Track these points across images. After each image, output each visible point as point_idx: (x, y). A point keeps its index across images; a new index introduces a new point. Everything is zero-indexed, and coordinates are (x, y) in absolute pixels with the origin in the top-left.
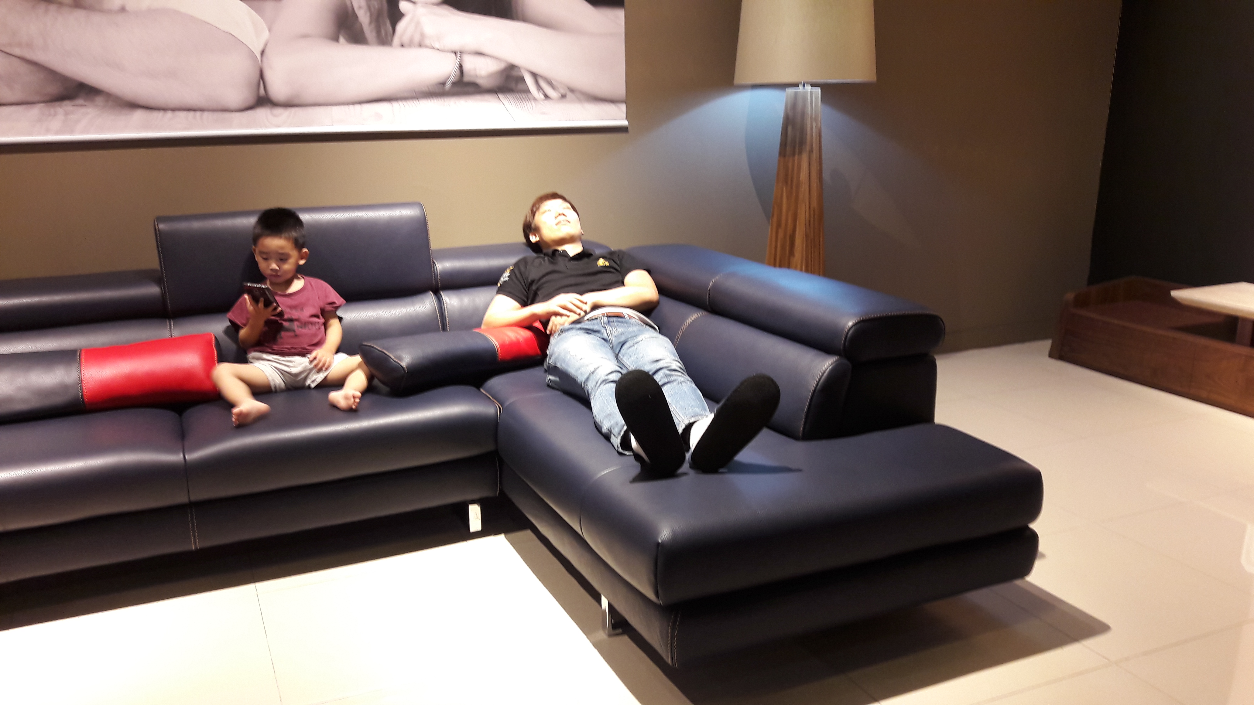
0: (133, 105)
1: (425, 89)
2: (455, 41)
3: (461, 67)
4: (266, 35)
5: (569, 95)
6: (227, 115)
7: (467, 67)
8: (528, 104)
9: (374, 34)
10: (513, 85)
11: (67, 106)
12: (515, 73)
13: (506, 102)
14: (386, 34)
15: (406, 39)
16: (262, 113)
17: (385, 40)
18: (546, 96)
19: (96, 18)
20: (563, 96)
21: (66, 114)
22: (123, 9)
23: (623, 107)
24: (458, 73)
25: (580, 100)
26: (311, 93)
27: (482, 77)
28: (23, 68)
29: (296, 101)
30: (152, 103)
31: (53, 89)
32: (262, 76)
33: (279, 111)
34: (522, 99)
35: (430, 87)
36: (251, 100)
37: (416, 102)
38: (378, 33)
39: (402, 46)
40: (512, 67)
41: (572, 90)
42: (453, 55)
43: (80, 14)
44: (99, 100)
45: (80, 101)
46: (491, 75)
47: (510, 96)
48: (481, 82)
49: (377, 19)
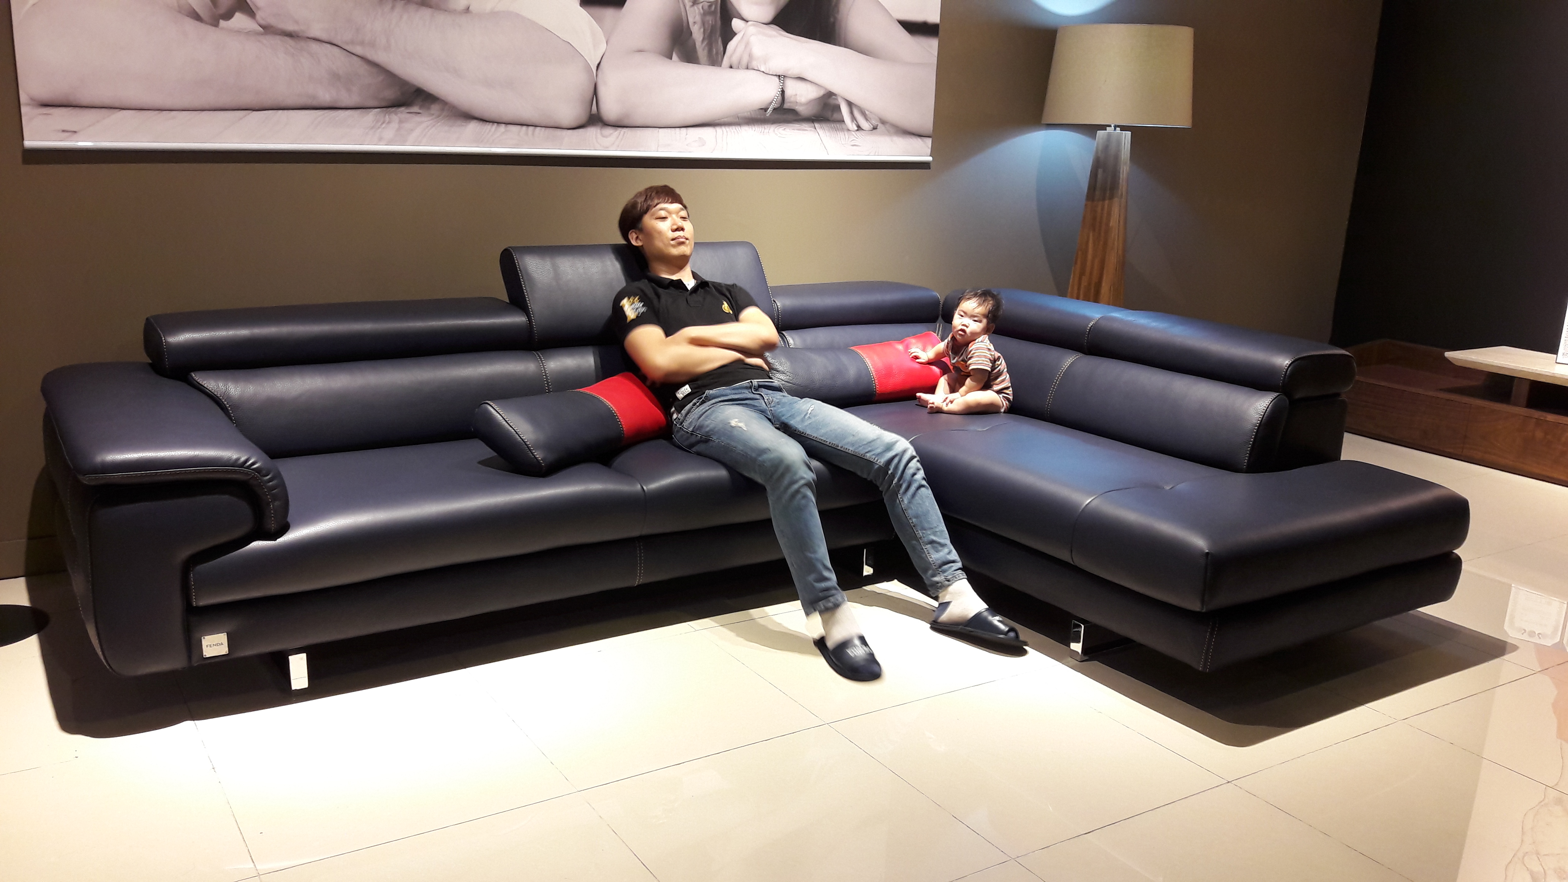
0: (468, 116)
1: (747, 114)
2: (779, 65)
3: (783, 92)
4: (603, 47)
5: (880, 126)
6: (559, 132)
7: (789, 92)
8: (841, 135)
9: (706, 51)
10: (828, 114)
11: (402, 113)
12: (832, 101)
13: (821, 132)
14: (717, 53)
15: (735, 60)
16: (592, 132)
17: (715, 60)
18: (859, 128)
19: (441, 18)
20: (875, 128)
21: (401, 122)
22: (467, 10)
23: (929, 141)
24: (780, 98)
25: (889, 133)
26: (643, 112)
27: (802, 104)
28: (362, 69)
29: (626, 123)
30: (486, 115)
31: (390, 94)
32: (595, 92)
33: (608, 131)
34: (837, 130)
35: (752, 112)
36: (583, 119)
37: (738, 128)
38: (710, 51)
39: (731, 67)
40: (830, 94)
41: (883, 122)
42: (776, 79)
43: (426, 12)
44: (435, 108)
45: (415, 109)
46: (810, 102)
47: (824, 125)
48: (800, 109)
49: (709, 37)
